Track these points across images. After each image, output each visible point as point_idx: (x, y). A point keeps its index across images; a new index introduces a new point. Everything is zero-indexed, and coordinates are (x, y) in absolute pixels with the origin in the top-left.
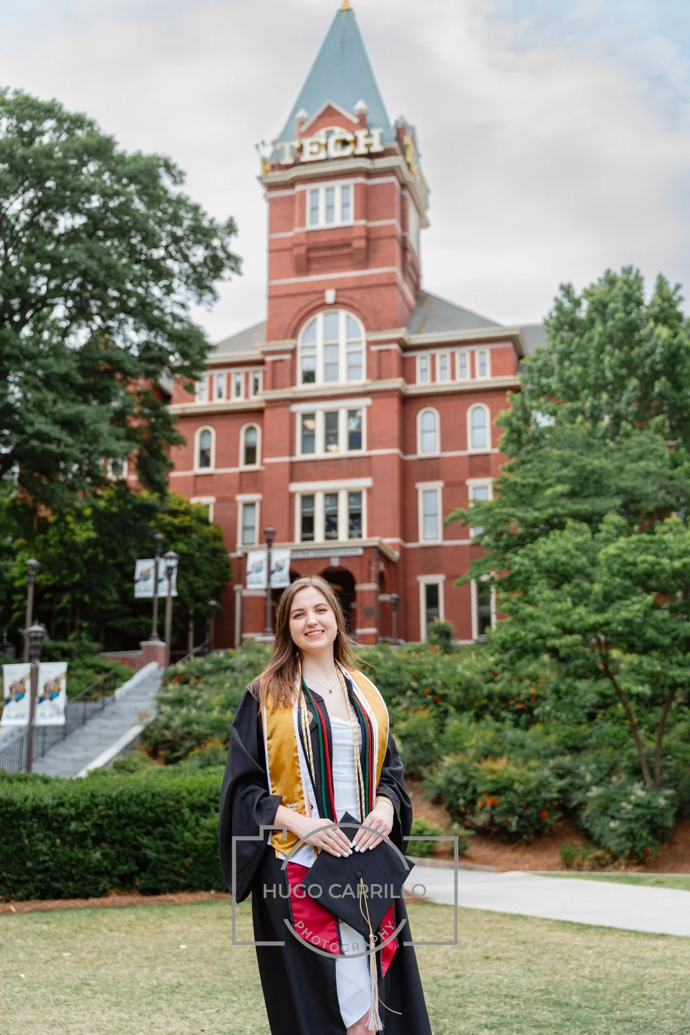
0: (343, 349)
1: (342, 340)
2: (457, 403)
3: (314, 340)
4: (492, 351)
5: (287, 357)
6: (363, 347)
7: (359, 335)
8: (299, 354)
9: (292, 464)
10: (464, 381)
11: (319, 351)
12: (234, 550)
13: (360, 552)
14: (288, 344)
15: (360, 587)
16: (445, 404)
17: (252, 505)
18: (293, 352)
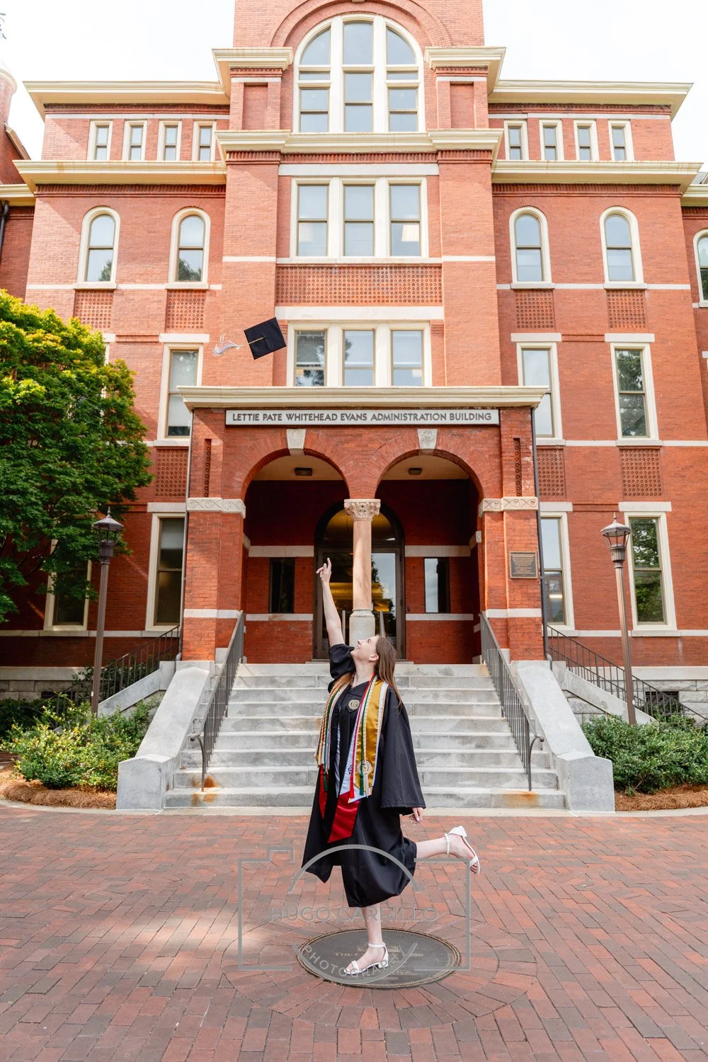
0: (380, 82)
1: (379, 63)
2: (580, 203)
3: (326, 58)
4: (635, 124)
5: (274, 81)
6: (420, 80)
7: (412, 59)
8: (298, 80)
9: (280, 268)
10: (590, 165)
11: (336, 80)
12: (154, 437)
13: (494, 419)
14: (278, 56)
15: (488, 505)
16: (557, 203)
17: (191, 353)
18: (286, 73)
